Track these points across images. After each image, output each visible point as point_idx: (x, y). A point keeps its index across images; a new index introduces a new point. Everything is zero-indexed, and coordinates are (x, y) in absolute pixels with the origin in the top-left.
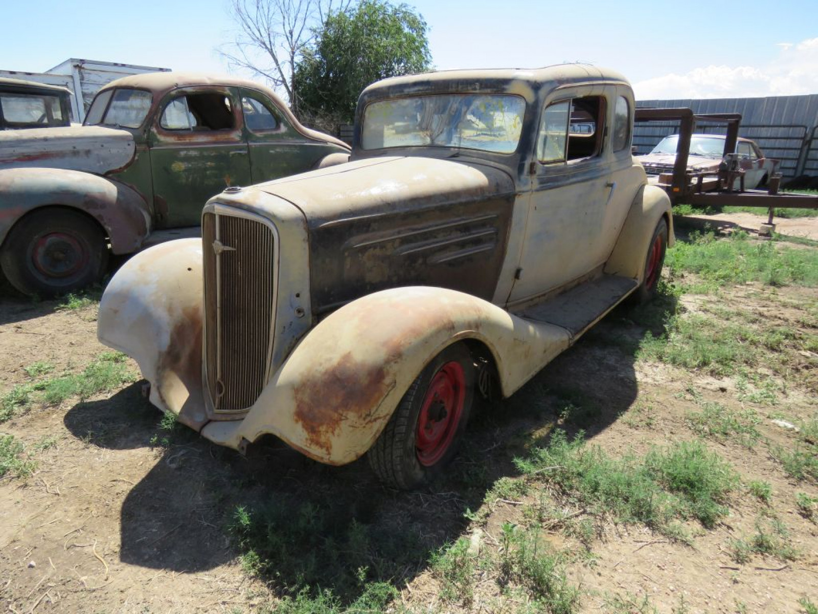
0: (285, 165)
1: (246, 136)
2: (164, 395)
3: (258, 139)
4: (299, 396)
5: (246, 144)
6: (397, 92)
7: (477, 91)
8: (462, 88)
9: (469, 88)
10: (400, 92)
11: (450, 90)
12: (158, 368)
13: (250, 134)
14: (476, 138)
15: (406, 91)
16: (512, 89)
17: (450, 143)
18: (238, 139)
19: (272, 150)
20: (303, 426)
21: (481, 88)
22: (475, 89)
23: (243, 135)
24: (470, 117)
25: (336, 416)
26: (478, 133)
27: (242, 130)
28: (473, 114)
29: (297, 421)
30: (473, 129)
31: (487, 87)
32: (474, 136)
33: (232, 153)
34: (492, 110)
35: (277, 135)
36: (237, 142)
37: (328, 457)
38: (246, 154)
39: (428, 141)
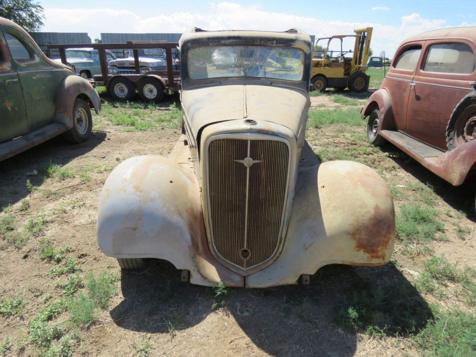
0: (44, 88)
1: (15, 67)
2: (204, 274)
3: (22, 69)
4: (357, 236)
5: (16, 73)
6: (215, 42)
7: (274, 45)
8: (264, 43)
9: (269, 43)
10: (218, 42)
11: (256, 43)
12: (193, 258)
13: (17, 64)
14: (276, 72)
15: (223, 42)
16: (296, 45)
17: (258, 75)
18: (9, 69)
19: (34, 76)
20: (365, 252)
21: (277, 43)
22: (273, 44)
23: (12, 65)
24: (269, 60)
25: (386, 239)
26: (277, 69)
27: (10, 61)
28: (271, 58)
29: (359, 251)
30: (272, 67)
31: (280, 43)
32: (274, 71)
33: (7, 81)
34: (284, 57)
35: (34, 64)
36: (9, 72)
37: (383, 261)
38: (17, 81)
39: (242, 74)
